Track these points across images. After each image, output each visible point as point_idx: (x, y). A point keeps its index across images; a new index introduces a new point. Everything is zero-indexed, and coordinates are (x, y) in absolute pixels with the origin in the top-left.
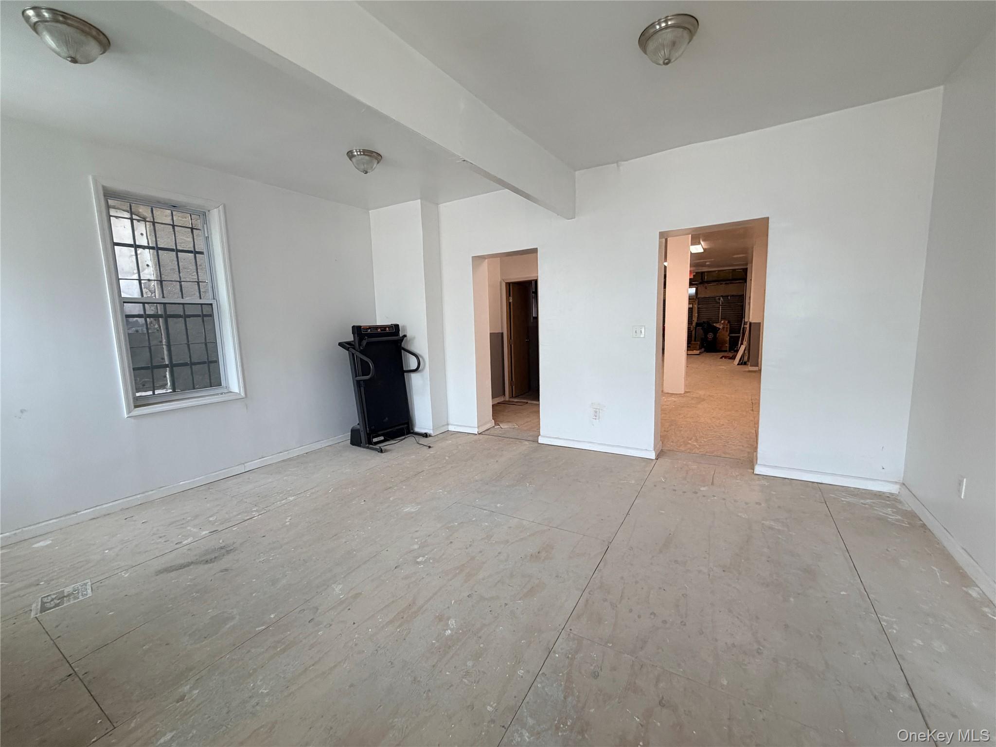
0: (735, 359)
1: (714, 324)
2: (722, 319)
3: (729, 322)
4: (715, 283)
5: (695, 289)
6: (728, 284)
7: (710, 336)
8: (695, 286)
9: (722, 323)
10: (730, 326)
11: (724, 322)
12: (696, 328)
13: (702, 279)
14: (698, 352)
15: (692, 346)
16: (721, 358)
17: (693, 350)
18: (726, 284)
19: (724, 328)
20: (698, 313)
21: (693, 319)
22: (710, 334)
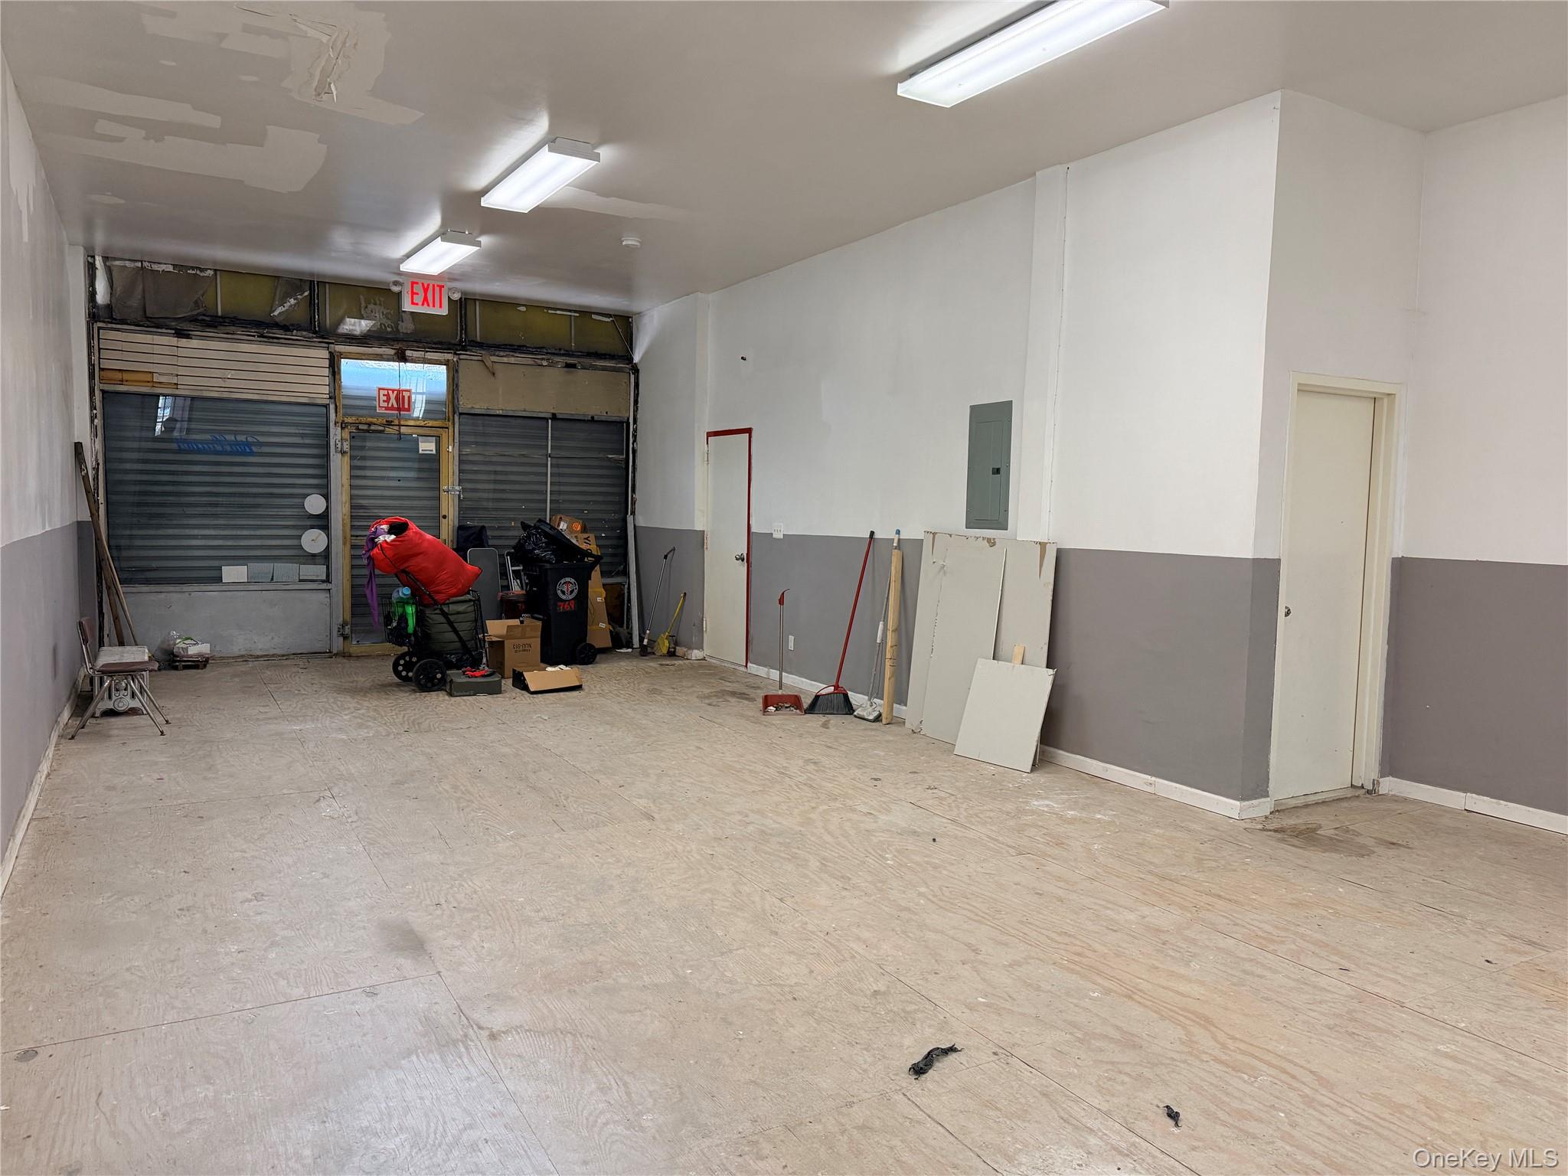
2: (557, 513)
4: (528, 359)
5: (443, 369)
7: (568, 590)
8: (450, 356)
13: (465, 329)
14: (566, 673)
20: (462, 483)
22: (568, 579)
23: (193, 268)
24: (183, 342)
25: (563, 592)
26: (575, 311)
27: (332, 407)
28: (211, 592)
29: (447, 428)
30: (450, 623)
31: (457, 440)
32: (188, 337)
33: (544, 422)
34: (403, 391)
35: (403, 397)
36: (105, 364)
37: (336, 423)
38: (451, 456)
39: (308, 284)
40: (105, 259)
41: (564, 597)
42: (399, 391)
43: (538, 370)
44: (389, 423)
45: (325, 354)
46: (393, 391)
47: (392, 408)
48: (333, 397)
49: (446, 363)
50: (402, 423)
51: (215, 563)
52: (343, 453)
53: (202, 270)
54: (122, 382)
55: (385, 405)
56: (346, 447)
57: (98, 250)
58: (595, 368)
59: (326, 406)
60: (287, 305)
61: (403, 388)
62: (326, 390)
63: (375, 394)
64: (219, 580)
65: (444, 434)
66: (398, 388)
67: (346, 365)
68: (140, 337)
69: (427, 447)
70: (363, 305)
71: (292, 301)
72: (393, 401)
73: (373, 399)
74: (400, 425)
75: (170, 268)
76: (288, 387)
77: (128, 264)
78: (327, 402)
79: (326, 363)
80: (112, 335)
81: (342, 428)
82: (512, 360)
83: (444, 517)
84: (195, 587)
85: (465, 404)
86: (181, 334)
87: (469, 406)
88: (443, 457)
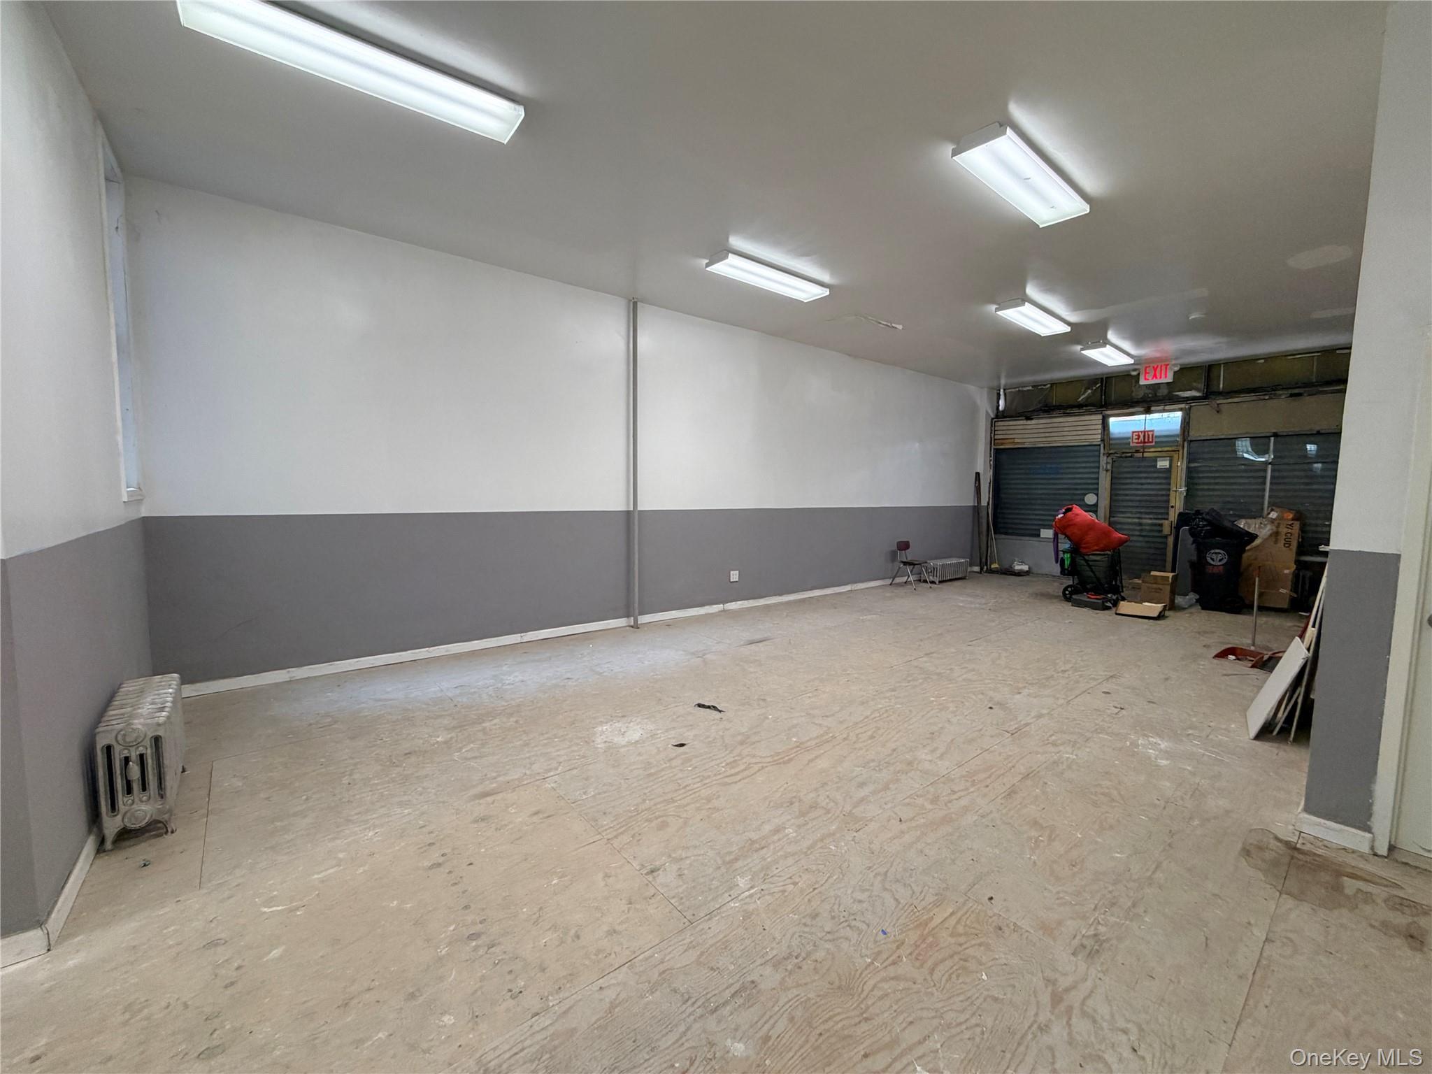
0: (1271, 670)
1: (1242, 524)
2: (1273, 506)
3: (1299, 517)
4: (1252, 397)
5: (1179, 414)
6: (1299, 395)
7: (1217, 558)
8: (1182, 406)
9: (1272, 521)
10: (1302, 530)
11: (1280, 518)
12: (1178, 528)
13: (1208, 385)
14: (1154, 608)
15: (1144, 586)
16: (1223, 655)
17: (1141, 602)
18: (1292, 395)
19: (1276, 534)
20: (1187, 485)
21: (1172, 503)
22: (1217, 551)
23: (1041, 385)
24: (1029, 422)
25: (1213, 560)
26: (1318, 352)
27: (1102, 445)
28: (1033, 542)
29: (1178, 451)
30: (1089, 566)
31: (1185, 458)
32: (1032, 419)
33: (1267, 440)
34: (1148, 431)
35: (1149, 435)
36: (996, 437)
37: (1104, 454)
38: (1180, 468)
39: (1100, 380)
40: (1004, 390)
41: (1212, 562)
42: (1144, 432)
43: (1261, 403)
44: (1137, 452)
45: (1100, 417)
46: (1141, 432)
47: (1141, 443)
48: (1102, 440)
49: (1181, 409)
50: (1146, 450)
51: (1037, 527)
52: (1107, 470)
53: (1045, 385)
54: (1002, 444)
55: (1137, 441)
56: (1109, 467)
57: (1002, 387)
58: (1326, 392)
59: (1100, 445)
60: (1087, 394)
61: (1147, 429)
62: (1099, 436)
63: (1130, 435)
64: (1039, 535)
65: (1176, 456)
66: (1143, 429)
67: (1112, 420)
68: (1011, 423)
69: (1163, 464)
70: (1134, 385)
71: (1090, 391)
72: (1142, 438)
73: (1128, 438)
74: (1143, 452)
75: (1030, 388)
76: (1078, 438)
77: (1013, 390)
78: (1099, 443)
79: (1100, 422)
80: (1000, 423)
81: (1108, 457)
82: (1236, 400)
83: (1172, 507)
84: (1027, 538)
85: (1194, 434)
86: (1028, 418)
87: (1198, 435)
88: (1174, 470)
